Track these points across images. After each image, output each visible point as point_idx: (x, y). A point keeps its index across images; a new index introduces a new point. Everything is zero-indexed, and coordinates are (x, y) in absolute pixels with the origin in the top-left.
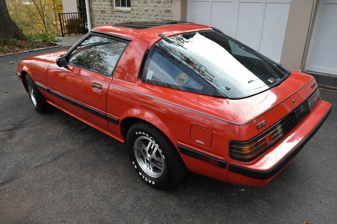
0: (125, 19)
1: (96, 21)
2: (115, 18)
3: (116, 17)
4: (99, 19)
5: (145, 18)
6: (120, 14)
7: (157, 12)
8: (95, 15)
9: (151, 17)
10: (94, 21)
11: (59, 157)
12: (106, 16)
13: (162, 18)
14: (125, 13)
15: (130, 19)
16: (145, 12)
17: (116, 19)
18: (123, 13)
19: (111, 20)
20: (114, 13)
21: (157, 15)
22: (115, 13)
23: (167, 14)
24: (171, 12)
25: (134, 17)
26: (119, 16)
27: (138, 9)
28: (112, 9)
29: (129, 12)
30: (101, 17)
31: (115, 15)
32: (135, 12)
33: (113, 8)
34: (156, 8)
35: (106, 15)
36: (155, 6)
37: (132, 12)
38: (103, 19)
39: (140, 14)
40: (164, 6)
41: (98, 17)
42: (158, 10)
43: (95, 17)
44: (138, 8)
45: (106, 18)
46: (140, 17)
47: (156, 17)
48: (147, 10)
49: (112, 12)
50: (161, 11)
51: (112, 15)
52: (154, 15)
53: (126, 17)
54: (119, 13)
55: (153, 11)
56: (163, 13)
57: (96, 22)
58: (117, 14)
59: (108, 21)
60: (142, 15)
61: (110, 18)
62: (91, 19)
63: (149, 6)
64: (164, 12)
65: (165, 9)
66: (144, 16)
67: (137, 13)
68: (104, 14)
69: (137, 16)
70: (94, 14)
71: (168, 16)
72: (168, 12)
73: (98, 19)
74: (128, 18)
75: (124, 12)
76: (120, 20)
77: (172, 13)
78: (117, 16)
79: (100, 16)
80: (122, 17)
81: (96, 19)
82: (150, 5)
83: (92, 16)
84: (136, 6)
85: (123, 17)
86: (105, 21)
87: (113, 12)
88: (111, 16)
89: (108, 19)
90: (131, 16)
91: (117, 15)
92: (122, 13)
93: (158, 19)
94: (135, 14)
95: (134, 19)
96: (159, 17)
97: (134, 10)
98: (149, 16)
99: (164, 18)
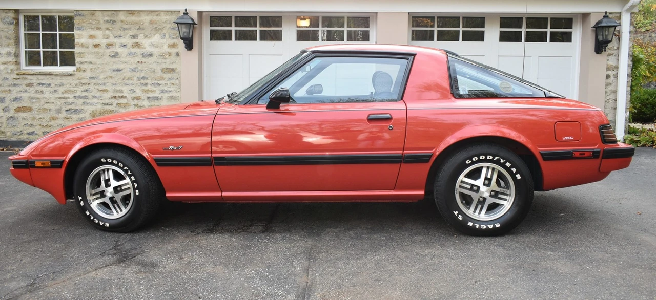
0: (59, 88)
2: (27, 88)
3: (30, 85)
5: (114, 84)
6: (42, 80)
7: (144, 72)
9: (130, 82)
14: (59, 78)
15: (72, 89)
16: (114, 73)
17: (32, 89)
18: (53, 77)
19: (14, 93)
20: (26, 79)
21: (143, 77)
22: (29, 77)
23: (167, 76)
24: (177, 71)
25: (83, 84)
26: (40, 84)
27: (95, 68)
28: (17, 70)
29: (71, 75)
31: (26, 82)
32: (88, 74)
33: (19, 69)
34: (141, 67)
36: (138, 62)
37: (79, 75)
39: (102, 77)
40: (159, 60)
42: (146, 68)
46: (101, 82)
47: (142, 81)
48: (118, 70)
49: (17, 77)
50: (154, 71)
51: (17, 82)
52: (135, 79)
53: (61, 85)
54: (41, 77)
55: (133, 71)
56: (159, 74)
58: (34, 80)
59: (2, 96)
60: (105, 78)
61: (12, 88)
63: (124, 63)
64: (160, 71)
65: (164, 66)
66: (110, 81)
67: (95, 76)
69: (93, 81)
71: (170, 79)
72: (170, 72)
74: (68, 85)
75: (56, 75)
76: (42, 91)
78: (35, 84)
80: (49, 85)
82: (127, 60)
84: (92, 63)
85: (53, 85)
87: (21, 76)
88: (15, 85)
89: (3, 91)
90: (77, 82)
92: (49, 77)
93: (146, 84)
94: (88, 77)
95: (85, 87)
96: (149, 82)
97: (84, 69)
98: (124, 79)
99: (160, 82)
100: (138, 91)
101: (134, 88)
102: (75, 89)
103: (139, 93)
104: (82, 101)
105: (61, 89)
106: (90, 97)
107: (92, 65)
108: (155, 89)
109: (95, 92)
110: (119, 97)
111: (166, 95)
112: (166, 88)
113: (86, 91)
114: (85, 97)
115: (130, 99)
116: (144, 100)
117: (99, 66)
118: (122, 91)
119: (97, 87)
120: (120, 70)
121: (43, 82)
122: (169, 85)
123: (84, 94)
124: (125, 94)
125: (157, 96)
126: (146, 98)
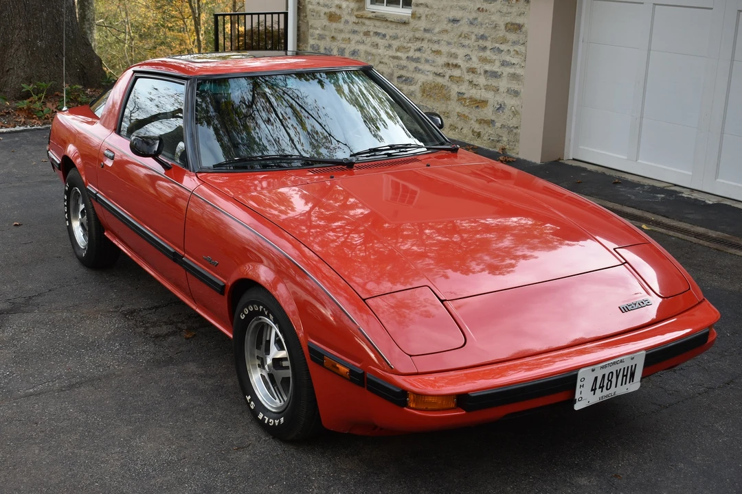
0: (393, 42)
1: (311, 41)
2: (364, 38)
3: (367, 34)
4: (321, 37)
5: (449, 43)
6: (379, 27)
7: (484, 26)
8: (310, 24)
9: (466, 42)
10: (306, 42)
11: (80, 384)
12: (341, 31)
13: (497, 45)
14: (394, 26)
15: (405, 44)
16: (450, 25)
17: (368, 40)
18: (389, 24)
19: (353, 42)
20: (364, 24)
21: (482, 35)
22: (367, 22)
23: (512, 37)
24: (524, 29)
25: (418, 39)
26: (376, 34)
27: (431, 15)
28: (359, 9)
29: (405, 23)
30: (327, 33)
31: (364, 29)
32: (422, 24)
33: (362, 8)
34: (481, 17)
35: (341, 26)
36: (479, 9)
37: (413, 23)
38: (333, 37)
39: (437, 30)
40: (505, 10)
41: (317, 32)
42: (487, 21)
43: (311, 31)
44: (430, 13)
45: (340, 36)
46: (435, 38)
47: (481, 42)
48: (455, 21)
49: (356, 20)
50: (496, 27)
51: (356, 28)
52: (473, 37)
53: (395, 38)
54: (378, 23)
55: (471, 23)
56: (502, 32)
57: (313, 46)
58: (371, 26)
59: (343, 46)
60: (439, 33)
61: (352, 36)
62: (298, 35)
63: (463, 9)
64: (503, 27)
65: (508, 19)
66: (445, 37)
67: (428, 27)
68: (334, 25)
69: (427, 35)
70: (308, 22)
71: (514, 43)
72: (516, 29)
73: (316, 36)
74: (402, 39)
75: (391, 22)
76: (377, 45)
77: (527, 33)
78: (372, 33)
79: (324, 28)
80: (384, 36)
81: (312, 36)
82: (465, 4)
83: (302, 29)
84: (427, 7)
85: (388, 37)
86: (335, 43)
87: (360, 20)
88: (354, 32)
89: (344, 40)
90: (410, 35)
91: (372, 29)
92: (384, 23)
93: (484, 49)
94: (422, 29)
95: (418, 44)
96: (488, 44)
97: (419, 16)
98: (460, 36)
99: (503, 47)
100: (474, 59)
101: (470, 53)
102: (409, 45)
103: (475, 63)
104: (415, 65)
105: (396, 44)
106: (423, 60)
107: (428, 9)
108: (494, 57)
109: (427, 55)
110: (453, 65)
111: (508, 70)
112: (508, 58)
113: (419, 50)
114: (417, 60)
115: (465, 71)
116: (480, 74)
117: (435, 12)
118: (455, 56)
119: (431, 45)
120: (458, 21)
121: (379, 31)
122: (512, 53)
123: (418, 54)
124: (459, 62)
125: (496, 70)
126: (482, 72)
